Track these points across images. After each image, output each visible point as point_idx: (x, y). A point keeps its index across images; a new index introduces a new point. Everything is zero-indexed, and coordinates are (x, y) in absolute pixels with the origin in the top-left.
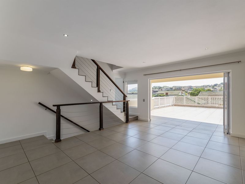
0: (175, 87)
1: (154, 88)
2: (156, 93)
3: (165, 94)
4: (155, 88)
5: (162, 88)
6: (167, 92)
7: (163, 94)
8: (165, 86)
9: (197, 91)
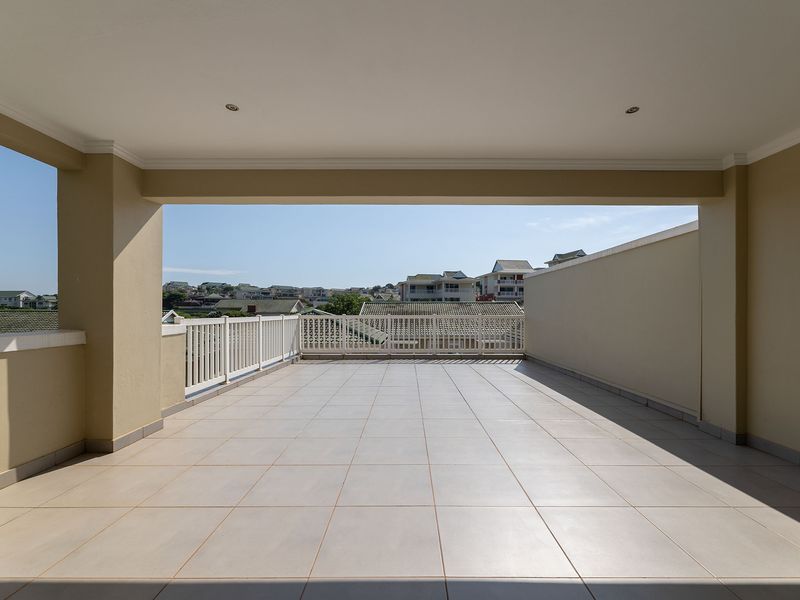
0: (277, 288)
1: (204, 287)
2: (212, 307)
3: (245, 310)
4: (208, 289)
5: (235, 290)
6: (252, 303)
7: (239, 309)
8: (243, 285)
9: (343, 300)
